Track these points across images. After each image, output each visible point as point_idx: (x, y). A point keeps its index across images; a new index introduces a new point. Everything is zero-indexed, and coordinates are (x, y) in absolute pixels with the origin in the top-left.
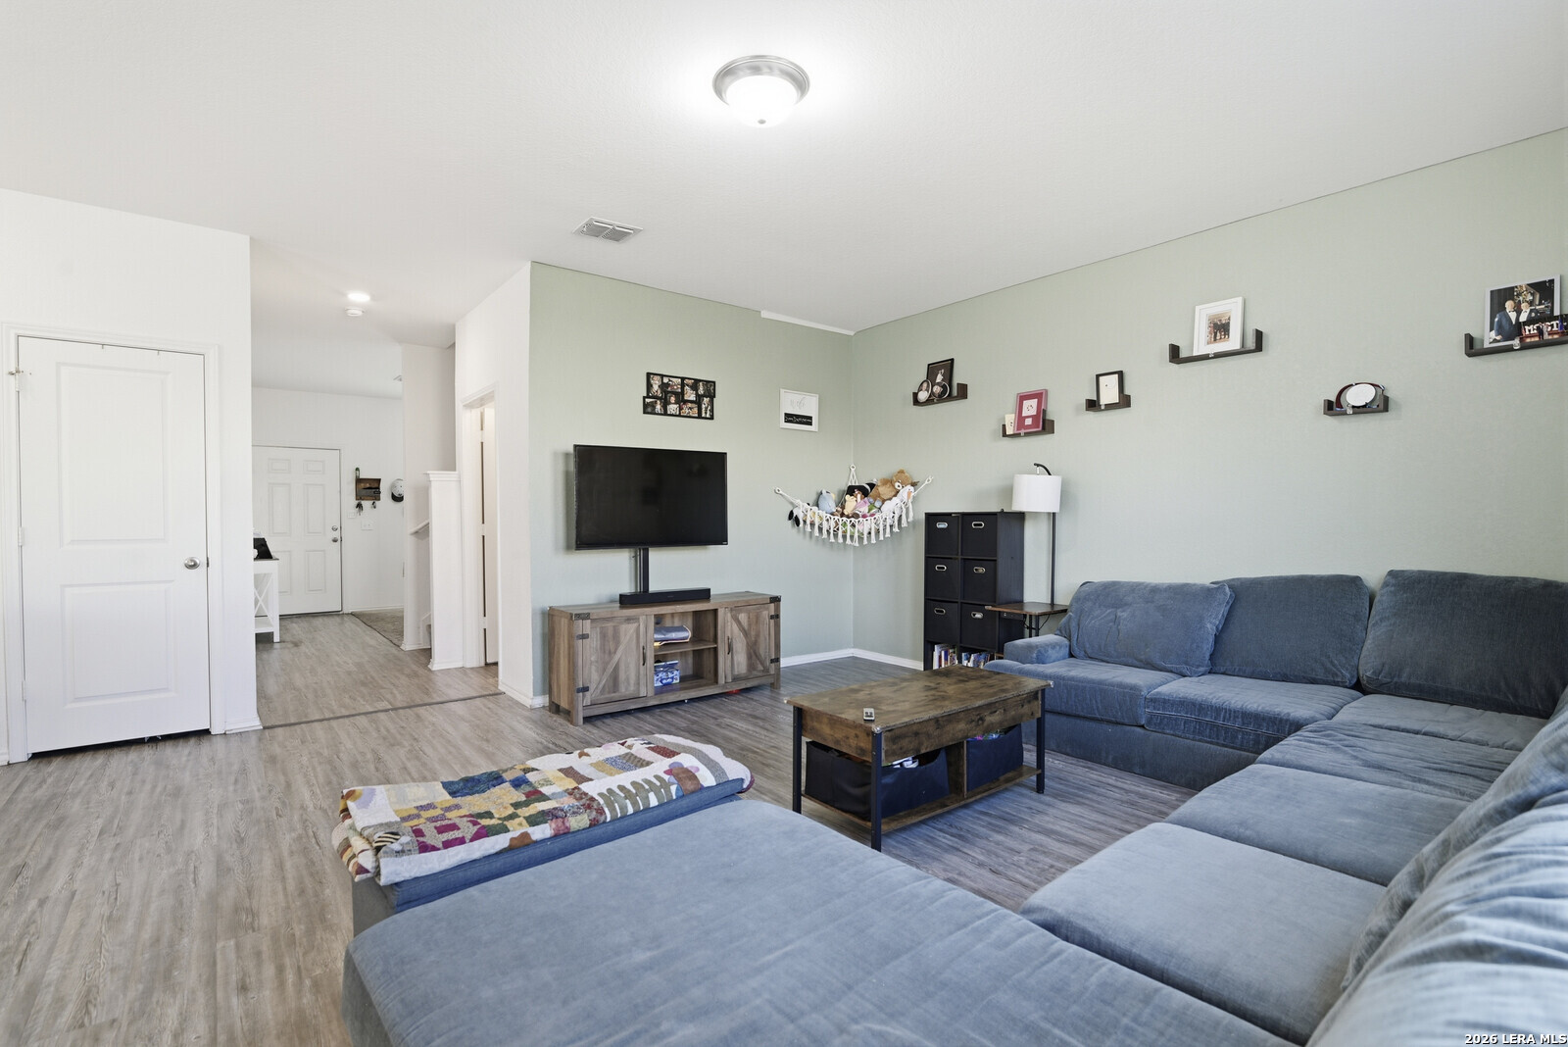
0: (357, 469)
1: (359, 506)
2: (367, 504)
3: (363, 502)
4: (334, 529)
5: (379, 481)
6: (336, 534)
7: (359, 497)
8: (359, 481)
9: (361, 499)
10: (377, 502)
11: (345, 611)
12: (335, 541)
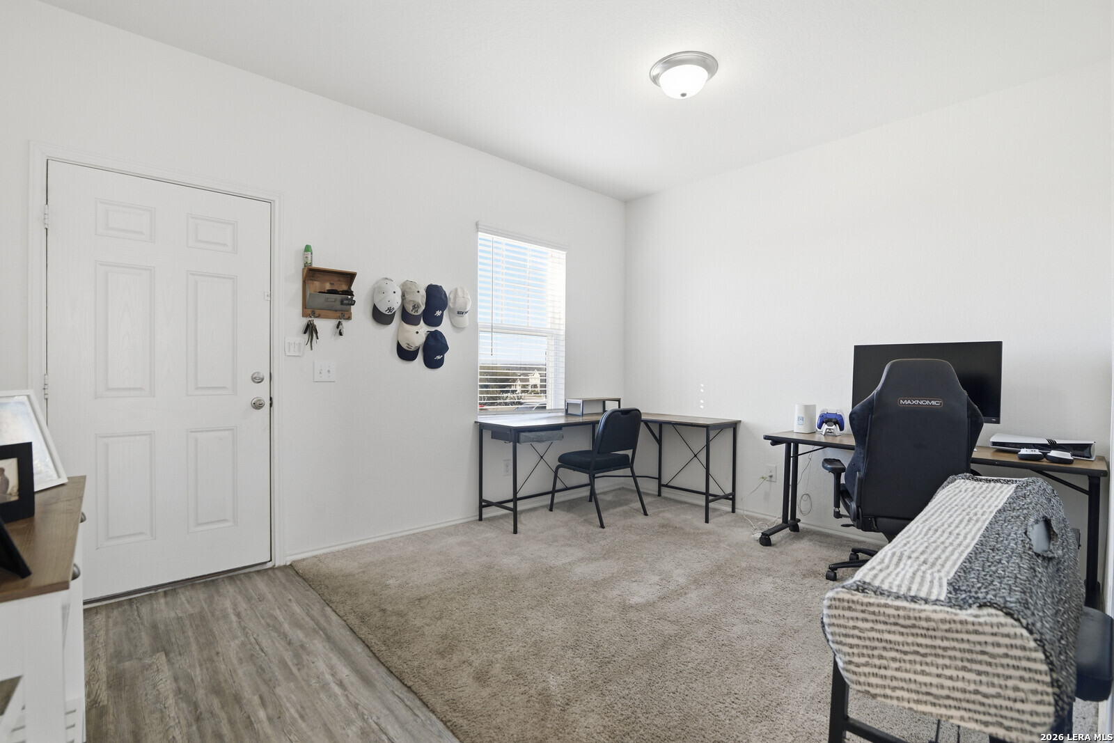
0: (308, 249)
1: (310, 330)
2: (324, 326)
3: (319, 323)
4: (257, 380)
5: (350, 277)
6: (261, 392)
7: (310, 309)
8: (312, 274)
9: (314, 314)
10: (344, 323)
11: (279, 561)
12: (257, 406)
